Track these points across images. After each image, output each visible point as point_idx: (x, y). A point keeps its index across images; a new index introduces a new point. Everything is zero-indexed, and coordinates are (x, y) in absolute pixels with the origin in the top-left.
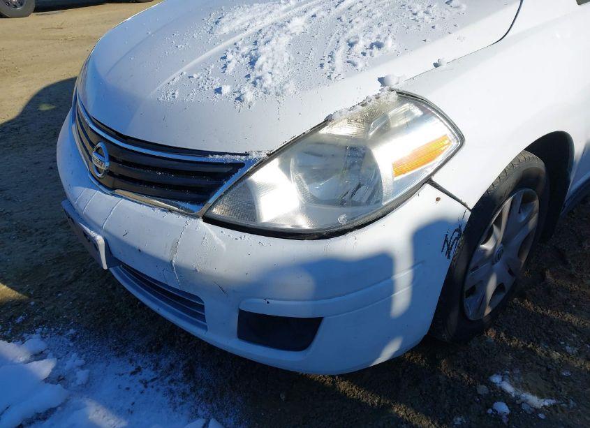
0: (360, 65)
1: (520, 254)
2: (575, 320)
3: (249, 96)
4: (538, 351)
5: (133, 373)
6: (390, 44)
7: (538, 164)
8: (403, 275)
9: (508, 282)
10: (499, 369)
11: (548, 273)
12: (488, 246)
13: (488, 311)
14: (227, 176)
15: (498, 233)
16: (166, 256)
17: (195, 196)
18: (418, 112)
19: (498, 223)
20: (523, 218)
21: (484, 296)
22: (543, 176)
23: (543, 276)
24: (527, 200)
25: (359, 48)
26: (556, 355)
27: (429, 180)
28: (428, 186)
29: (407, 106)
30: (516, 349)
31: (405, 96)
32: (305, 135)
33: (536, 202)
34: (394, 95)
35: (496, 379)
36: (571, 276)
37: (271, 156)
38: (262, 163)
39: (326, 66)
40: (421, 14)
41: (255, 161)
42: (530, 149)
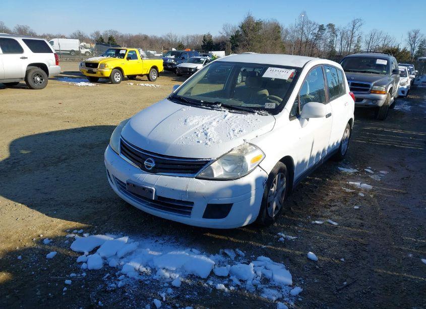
0: (238, 136)
1: (282, 196)
2: (301, 220)
3: (209, 143)
4: (291, 227)
5: (155, 242)
6: (244, 131)
7: (284, 166)
8: (253, 192)
9: (279, 206)
10: (280, 232)
11: (292, 208)
12: (273, 189)
13: (274, 215)
14: (204, 165)
15: (275, 186)
16: (185, 190)
17: (192, 171)
18: (254, 148)
19: (275, 182)
20: (282, 183)
21: (273, 209)
22: (286, 169)
23: (290, 209)
24: (282, 178)
25: (236, 131)
26: (296, 228)
27: (258, 165)
28: (258, 167)
29: (252, 147)
30: (284, 227)
31: (251, 144)
32: (226, 154)
33: (285, 178)
34: (248, 144)
35: (279, 234)
36: (300, 209)
37: (217, 159)
38: (215, 161)
39: (229, 136)
40: (250, 123)
41: (213, 160)
42: (281, 160)
